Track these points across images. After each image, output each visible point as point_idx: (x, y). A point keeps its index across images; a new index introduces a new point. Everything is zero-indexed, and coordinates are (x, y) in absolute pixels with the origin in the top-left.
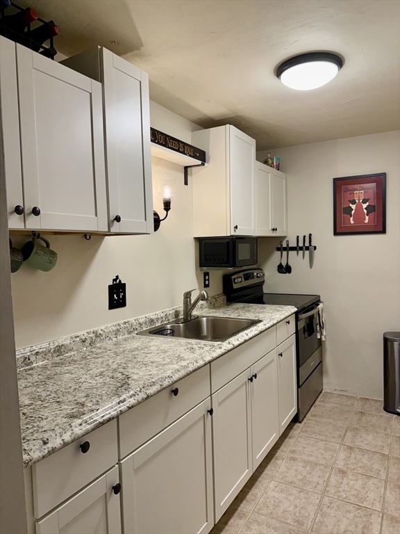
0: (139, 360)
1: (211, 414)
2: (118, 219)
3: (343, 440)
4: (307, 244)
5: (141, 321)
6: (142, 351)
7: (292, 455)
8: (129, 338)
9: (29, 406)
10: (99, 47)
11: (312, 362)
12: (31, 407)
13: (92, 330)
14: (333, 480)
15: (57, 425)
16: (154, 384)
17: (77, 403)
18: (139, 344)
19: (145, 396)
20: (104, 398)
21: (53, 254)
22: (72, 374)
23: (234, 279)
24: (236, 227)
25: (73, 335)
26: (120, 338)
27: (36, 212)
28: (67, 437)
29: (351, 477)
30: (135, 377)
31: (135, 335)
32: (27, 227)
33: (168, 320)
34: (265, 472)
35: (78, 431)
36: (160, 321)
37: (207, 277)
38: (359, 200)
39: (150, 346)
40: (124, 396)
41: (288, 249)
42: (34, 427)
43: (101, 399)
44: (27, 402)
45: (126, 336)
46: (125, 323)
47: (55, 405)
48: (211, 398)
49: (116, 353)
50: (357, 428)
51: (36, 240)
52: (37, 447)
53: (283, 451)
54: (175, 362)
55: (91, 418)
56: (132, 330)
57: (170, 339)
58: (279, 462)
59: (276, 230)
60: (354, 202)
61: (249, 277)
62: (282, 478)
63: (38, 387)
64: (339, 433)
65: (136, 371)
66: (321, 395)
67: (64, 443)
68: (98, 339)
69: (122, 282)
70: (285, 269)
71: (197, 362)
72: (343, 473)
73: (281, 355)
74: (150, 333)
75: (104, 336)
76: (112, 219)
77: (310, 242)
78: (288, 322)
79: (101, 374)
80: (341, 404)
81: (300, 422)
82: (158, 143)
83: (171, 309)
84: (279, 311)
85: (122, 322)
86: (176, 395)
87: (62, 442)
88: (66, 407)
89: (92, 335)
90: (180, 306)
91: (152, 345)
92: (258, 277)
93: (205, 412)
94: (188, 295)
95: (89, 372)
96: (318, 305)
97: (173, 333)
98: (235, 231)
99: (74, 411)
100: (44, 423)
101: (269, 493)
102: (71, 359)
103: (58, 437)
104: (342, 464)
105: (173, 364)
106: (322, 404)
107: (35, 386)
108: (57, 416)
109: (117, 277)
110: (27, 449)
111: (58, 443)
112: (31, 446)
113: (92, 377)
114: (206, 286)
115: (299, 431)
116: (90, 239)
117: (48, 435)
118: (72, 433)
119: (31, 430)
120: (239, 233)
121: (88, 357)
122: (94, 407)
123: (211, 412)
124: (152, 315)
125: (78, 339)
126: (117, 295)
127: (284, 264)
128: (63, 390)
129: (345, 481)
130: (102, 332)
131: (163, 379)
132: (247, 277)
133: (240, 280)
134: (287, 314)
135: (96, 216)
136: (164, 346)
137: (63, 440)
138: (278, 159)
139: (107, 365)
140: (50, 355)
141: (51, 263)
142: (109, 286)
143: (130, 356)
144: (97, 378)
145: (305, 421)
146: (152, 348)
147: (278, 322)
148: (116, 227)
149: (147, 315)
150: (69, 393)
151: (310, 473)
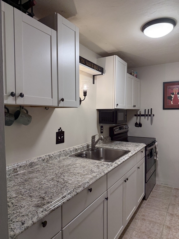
0: (71, 171)
1: (107, 200)
2: (63, 100)
3: (168, 210)
4: (150, 113)
5: (71, 150)
6: (73, 166)
7: (143, 217)
8: (65, 158)
9: (15, 198)
10: (56, 13)
11: (152, 171)
12: (16, 199)
13: (48, 154)
14: (165, 232)
15: (30, 212)
16: (80, 186)
17: (41, 197)
18: (70, 162)
19: (76, 194)
20: (55, 194)
21: (30, 117)
22: (38, 178)
23: (115, 130)
24: (118, 105)
25: (39, 157)
26: (61, 158)
27: (21, 95)
28: (35, 220)
29: (173, 231)
30: (70, 182)
31: (68, 157)
32: (17, 103)
33: (84, 149)
34: (130, 226)
35: (41, 215)
36: (80, 150)
37: (102, 128)
38: (176, 93)
39: (76, 164)
40: (65, 194)
41: (140, 115)
42: (17, 212)
43: (53, 195)
44: (14, 195)
45: (64, 157)
46: (63, 151)
47: (29, 198)
48: (107, 191)
49: (59, 167)
50: (174, 205)
51: (21, 110)
52: (18, 227)
53: (138, 215)
54: (90, 174)
55: (48, 207)
56: (67, 154)
57: (86, 160)
58: (137, 221)
59: (135, 106)
60: (173, 94)
61: (121, 128)
62: (139, 230)
63: (20, 186)
64: (165, 206)
65: (70, 178)
66: (155, 186)
67: (33, 223)
68: (51, 159)
69: (63, 131)
70: (139, 125)
71: (101, 174)
72: (169, 228)
73: (139, 168)
74: (75, 156)
75: (53, 157)
76: (60, 99)
77: (151, 112)
78: (142, 152)
79: (53, 179)
80: (165, 191)
81: (146, 200)
82: (82, 63)
83: (85, 144)
84: (137, 146)
85: (62, 150)
86: (90, 192)
87: (32, 223)
88: (34, 200)
89: (47, 157)
90: (90, 142)
91: (77, 163)
92: (125, 128)
93: (104, 199)
94: (93, 137)
95: (46, 178)
96: (155, 143)
97: (87, 156)
98: (117, 107)
99: (39, 202)
100: (23, 210)
101: (133, 237)
102: (37, 169)
103: (30, 220)
104: (169, 223)
105: (89, 175)
106: (156, 191)
107: (19, 185)
108: (29, 205)
109: (60, 128)
110: (13, 228)
111: (30, 224)
112: (15, 226)
113: (48, 181)
114: (102, 132)
115: (146, 204)
116: (48, 110)
117: (25, 218)
118: (38, 217)
119: (16, 215)
120: (118, 107)
121: (46, 169)
122: (49, 200)
123: (107, 199)
124: (76, 147)
125: (41, 159)
126: (60, 137)
127: (138, 123)
128: (33, 189)
129: (171, 232)
130: (52, 156)
131: (85, 184)
132: (120, 128)
133: (117, 130)
134: (142, 148)
135: (52, 98)
136: (83, 164)
137: (33, 221)
138: (137, 73)
139: (55, 174)
140: (27, 167)
141: (29, 121)
142: (57, 133)
143: (67, 169)
144: (50, 181)
145: (148, 199)
146: (77, 165)
147: (138, 152)
148: (62, 104)
149: (74, 147)
150: (36, 190)
151: (153, 228)
